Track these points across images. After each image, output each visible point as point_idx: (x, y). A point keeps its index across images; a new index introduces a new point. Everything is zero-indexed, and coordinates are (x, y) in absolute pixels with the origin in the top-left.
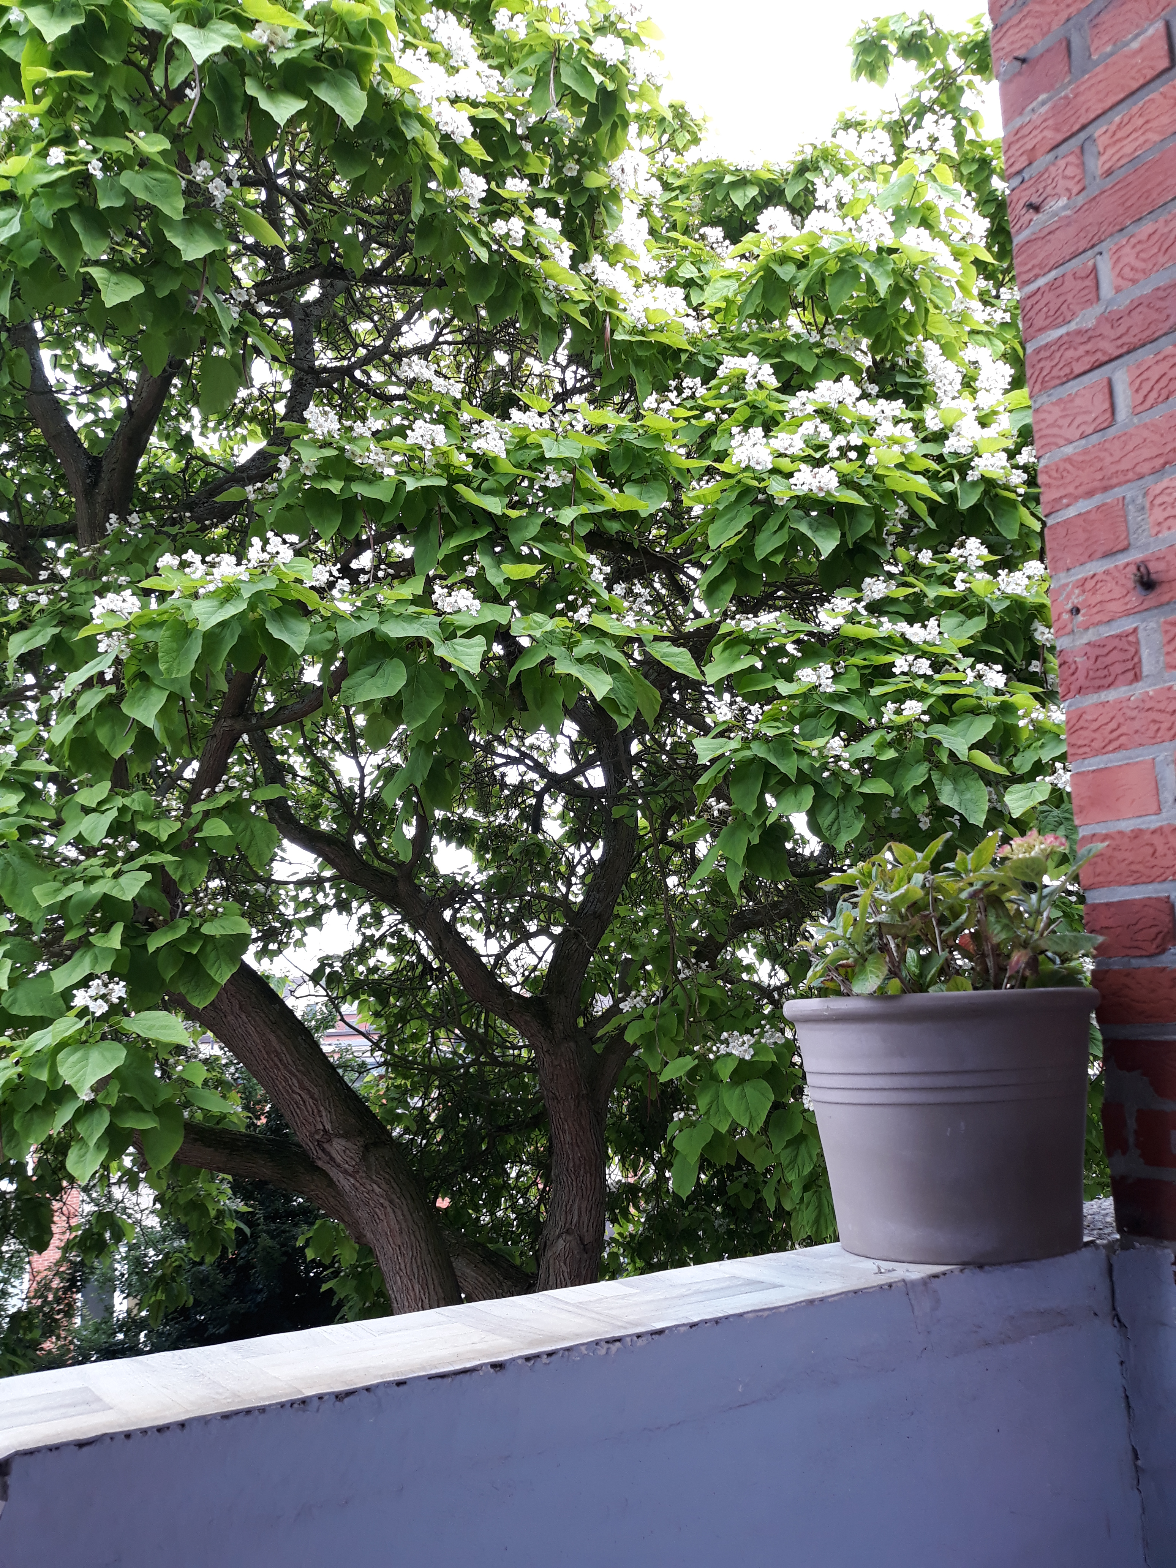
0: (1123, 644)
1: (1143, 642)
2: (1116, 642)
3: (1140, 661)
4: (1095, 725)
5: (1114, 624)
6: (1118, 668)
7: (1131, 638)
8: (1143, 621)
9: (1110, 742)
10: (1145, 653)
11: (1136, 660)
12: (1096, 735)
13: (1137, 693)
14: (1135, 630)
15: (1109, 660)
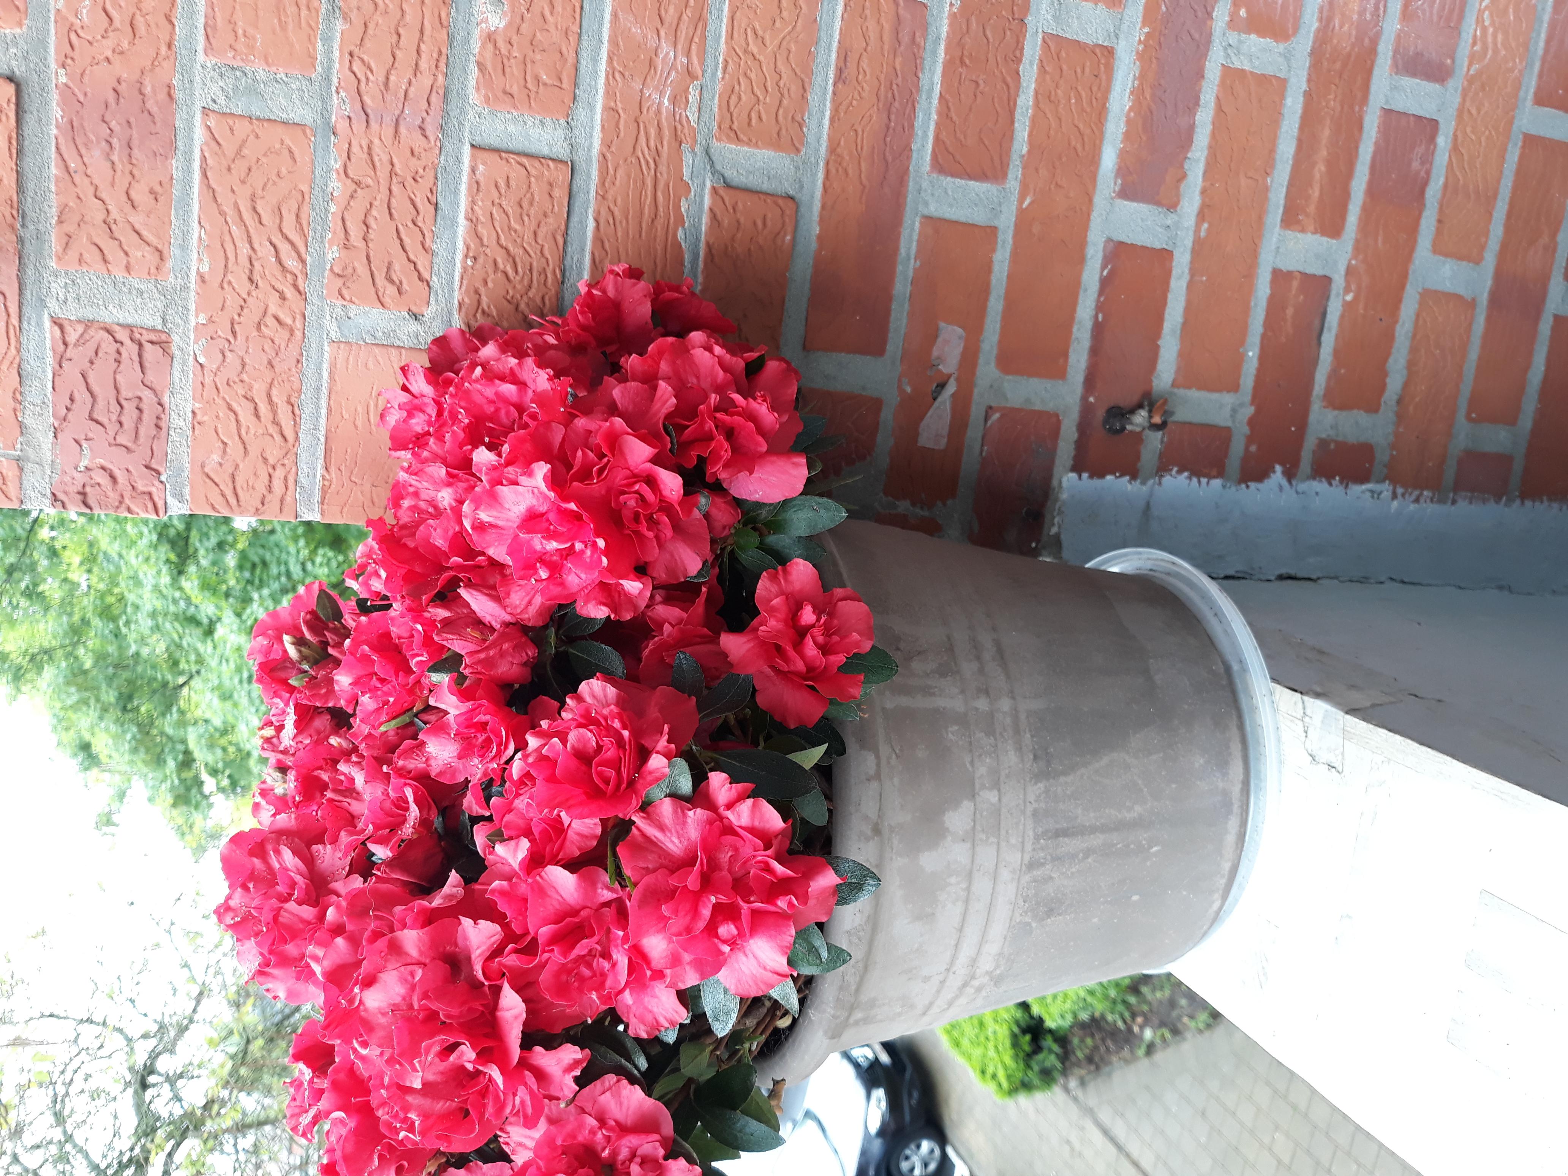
0: (79, 355)
1: (88, 313)
2: (71, 371)
3: (130, 328)
4: (235, 448)
5: (31, 365)
6: (129, 376)
7: (72, 337)
8: (43, 302)
9: (276, 423)
10: (113, 315)
11: (122, 335)
12: (254, 450)
13: (192, 347)
14: (57, 323)
15: (105, 393)
